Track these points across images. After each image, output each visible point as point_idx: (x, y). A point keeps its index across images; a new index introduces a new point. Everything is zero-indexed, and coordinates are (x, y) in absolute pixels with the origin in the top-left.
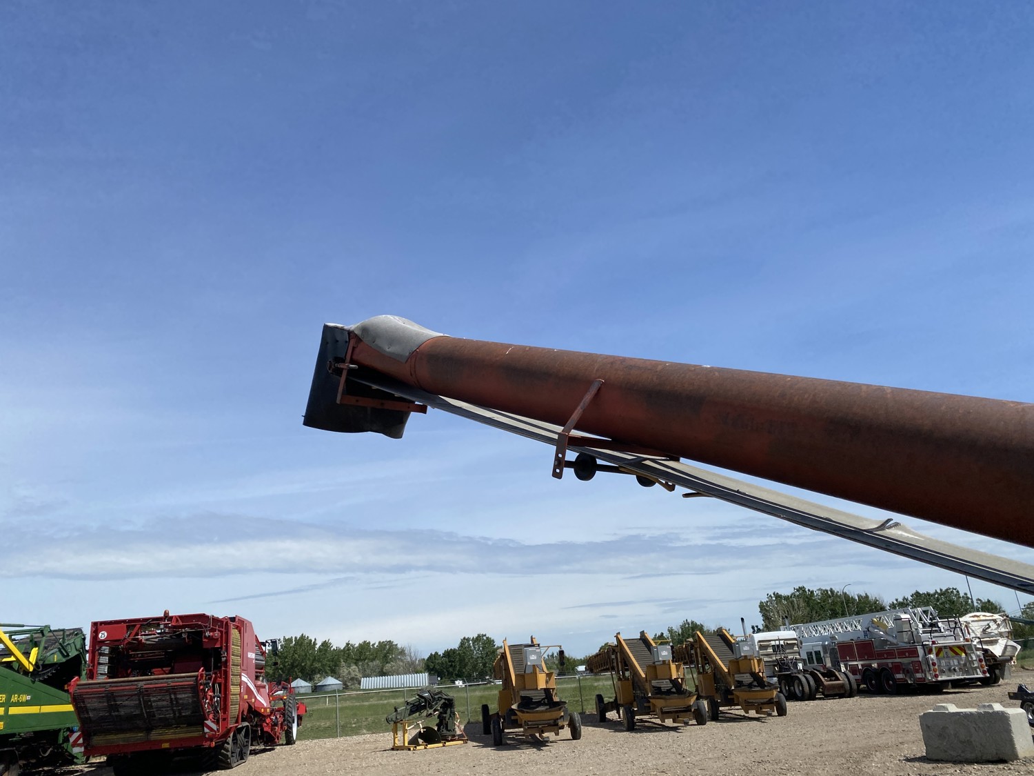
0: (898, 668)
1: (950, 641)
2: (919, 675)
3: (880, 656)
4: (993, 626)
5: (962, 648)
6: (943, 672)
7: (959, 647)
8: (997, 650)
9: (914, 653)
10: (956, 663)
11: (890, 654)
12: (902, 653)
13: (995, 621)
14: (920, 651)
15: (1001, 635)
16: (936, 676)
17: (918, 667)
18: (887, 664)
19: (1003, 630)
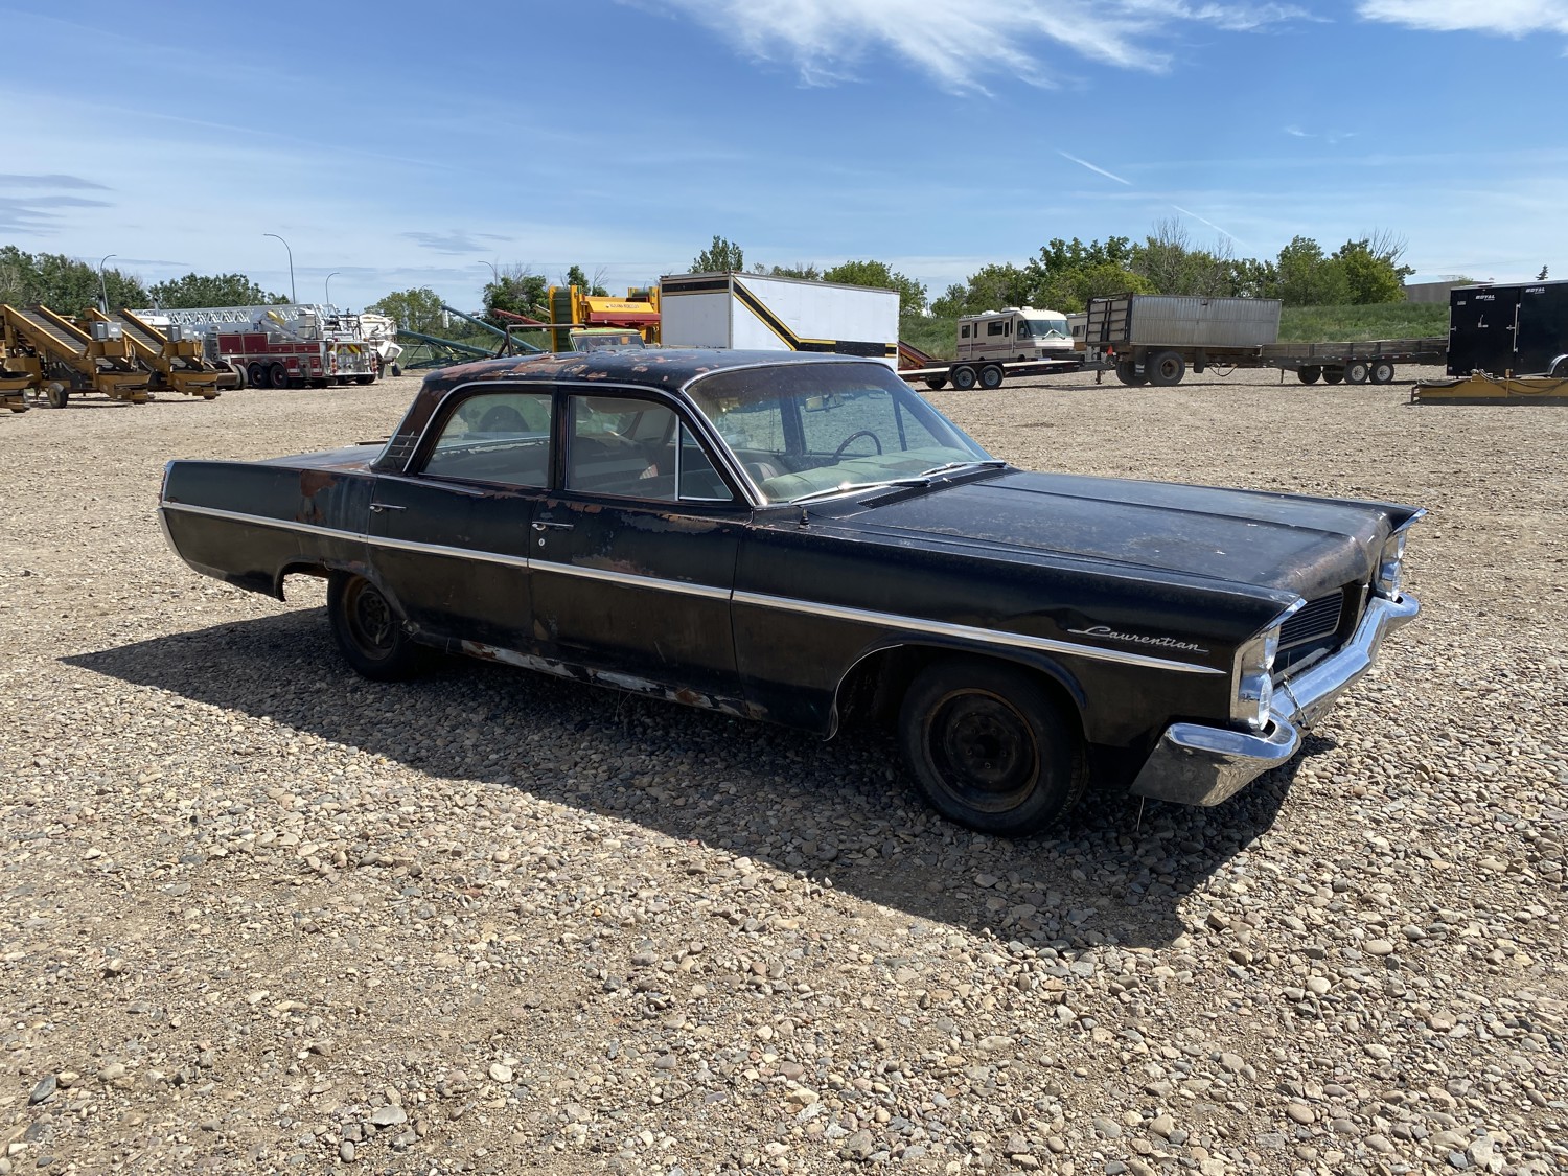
0: (293, 363)
1: (350, 340)
2: (316, 370)
3: (275, 349)
4: (381, 327)
5: (358, 347)
6: (339, 368)
7: (355, 346)
8: (382, 351)
9: (316, 348)
10: (351, 360)
11: (287, 349)
12: (300, 348)
13: (383, 324)
14: (322, 348)
15: (386, 337)
16: (334, 371)
17: (316, 363)
18: (281, 359)
19: (388, 332)
